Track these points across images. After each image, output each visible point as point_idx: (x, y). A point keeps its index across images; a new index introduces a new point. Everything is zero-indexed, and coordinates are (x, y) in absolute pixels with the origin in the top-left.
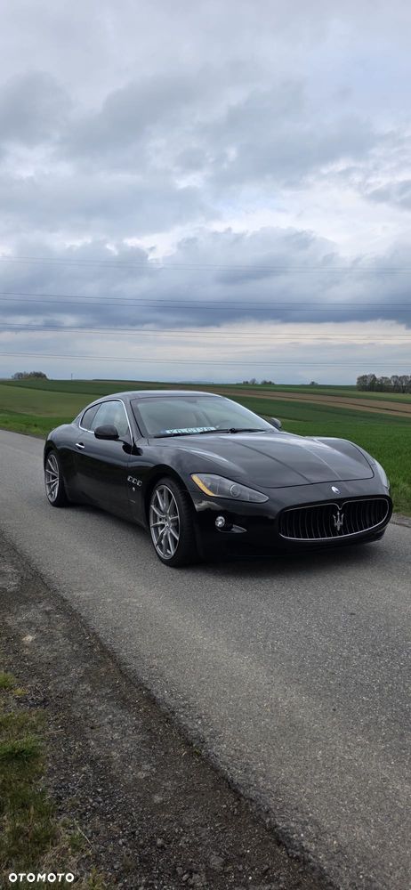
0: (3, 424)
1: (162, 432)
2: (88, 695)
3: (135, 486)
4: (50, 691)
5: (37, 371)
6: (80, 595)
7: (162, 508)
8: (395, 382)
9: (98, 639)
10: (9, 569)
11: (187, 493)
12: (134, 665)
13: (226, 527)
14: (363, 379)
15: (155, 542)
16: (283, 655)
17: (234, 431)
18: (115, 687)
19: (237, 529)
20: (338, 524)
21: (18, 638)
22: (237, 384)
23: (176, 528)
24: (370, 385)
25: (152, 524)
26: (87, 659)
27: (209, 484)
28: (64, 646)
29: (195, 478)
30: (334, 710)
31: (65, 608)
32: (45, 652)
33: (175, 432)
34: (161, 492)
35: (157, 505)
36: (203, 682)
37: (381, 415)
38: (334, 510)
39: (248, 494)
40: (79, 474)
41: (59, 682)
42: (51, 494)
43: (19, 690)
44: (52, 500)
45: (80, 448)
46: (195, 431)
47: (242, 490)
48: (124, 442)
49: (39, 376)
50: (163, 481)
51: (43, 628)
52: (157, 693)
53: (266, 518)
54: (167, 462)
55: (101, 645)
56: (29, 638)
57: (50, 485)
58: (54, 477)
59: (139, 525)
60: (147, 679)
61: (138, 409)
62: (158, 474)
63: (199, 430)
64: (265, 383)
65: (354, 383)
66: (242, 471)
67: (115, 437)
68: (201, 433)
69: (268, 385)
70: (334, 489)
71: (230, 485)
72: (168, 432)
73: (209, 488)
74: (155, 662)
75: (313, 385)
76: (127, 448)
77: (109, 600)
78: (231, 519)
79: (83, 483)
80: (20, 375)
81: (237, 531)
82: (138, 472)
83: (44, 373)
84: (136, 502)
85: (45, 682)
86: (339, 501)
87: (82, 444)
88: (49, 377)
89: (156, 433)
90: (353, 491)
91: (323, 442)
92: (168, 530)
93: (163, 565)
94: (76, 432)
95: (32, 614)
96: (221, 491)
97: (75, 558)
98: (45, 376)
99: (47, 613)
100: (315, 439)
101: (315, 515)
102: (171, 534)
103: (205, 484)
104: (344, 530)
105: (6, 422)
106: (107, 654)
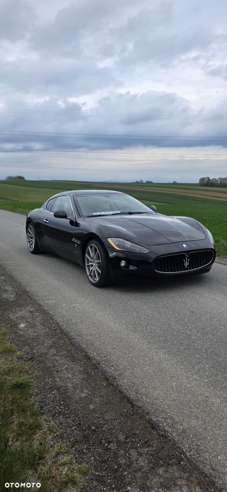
0: (2, 206)
1: (91, 214)
2: (55, 355)
3: (77, 244)
4: (34, 353)
5: (19, 175)
6: (49, 303)
7: (92, 256)
8: (220, 181)
9: (59, 326)
10: (9, 288)
11: (105, 248)
12: (78, 339)
13: (126, 267)
14: (202, 179)
15: (88, 274)
16: (156, 334)
17: (130, 213)
18: (68, 351)
19: (132, 268)
20: (186, 264)
21: (16, 325)
22: (132, 183)
23: (99, 267)
24: (206, 183)
25: (86, 264)
26: (53, 337)
27: (117, 243)
28: (41, 330)
29: (109, 240)
30: (182, 362)
31: (40, 309)
32: (31, 333)
33: (98, 214)
34: (91, 247)
35: (89, 254)
36: (114, 348)
37: (212, 200)
38: (184, 257)
39: (138, 249)
40: (45, 236)
41: (39, 348)
42: (30, 247)
43: (19, 353)
44: (31, 250)
45: (46, 222)
46: (109, 214)
47: (134, 246)
48: (70, 220)
49: (21, 178)
50: (92, 241)
51: (29, 320)
52: (91, 354)
53: (148, 261)
54: (94, 231)
55: (61, 329)
56: (22, 325)
57: (29, 242)
58: (32, 238)
59: (79, 264)
60: (85, 346)
61: (77, 201)
62: (89, 238)
63: (112, 213)
64: (148, 182)
65: (198, 182)
66: (135, 236)
67: (65, 217)
68: (113, 215)
69: (149, 183)
70: (184, 245)
71: (128, 244)
72: (94, 214)
73: (117, 246)
74: (89, 338)
75: (175, 183)
76: (72, 223)
77: (64, 305)
78: (129, 262)
79: (48, 241)
80: (10, 178)
81: (132, 269)
82: (79, 236)
83: (23, 176)
84: (78, 252)
85: (32, 348)
86: (187, 252)
87: (47, 220)
88: (26, 179)
89: (88, 215)
90: (194, 246)
91: (178, 219)
92: (95, 268)
93: (93, 286)
94: (43, 213)
95: (24, 312)
96: (123, 247)
97: (45, 282)
98: (24, 178)
99: (31, 312)
100: (175, 217)
101: (174, 260)
102: (96, 270)
103: (115, 243)
104: (190, 267)
105: (3, 205)
106: (64, 334)
